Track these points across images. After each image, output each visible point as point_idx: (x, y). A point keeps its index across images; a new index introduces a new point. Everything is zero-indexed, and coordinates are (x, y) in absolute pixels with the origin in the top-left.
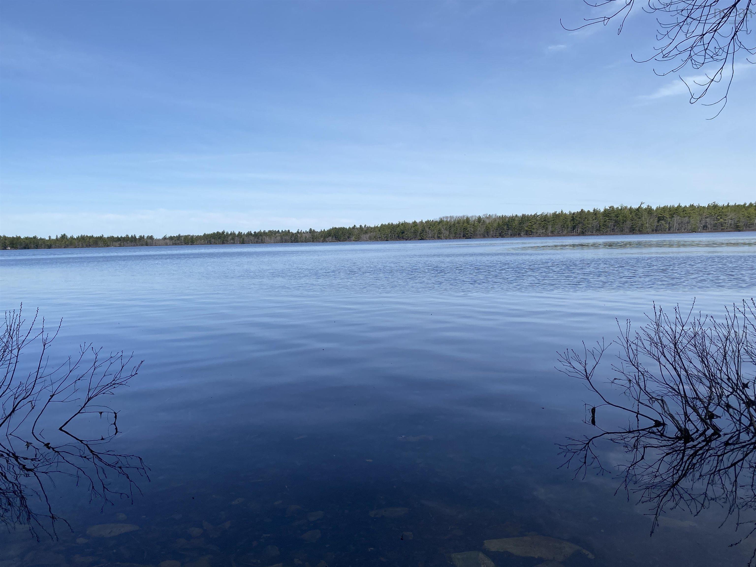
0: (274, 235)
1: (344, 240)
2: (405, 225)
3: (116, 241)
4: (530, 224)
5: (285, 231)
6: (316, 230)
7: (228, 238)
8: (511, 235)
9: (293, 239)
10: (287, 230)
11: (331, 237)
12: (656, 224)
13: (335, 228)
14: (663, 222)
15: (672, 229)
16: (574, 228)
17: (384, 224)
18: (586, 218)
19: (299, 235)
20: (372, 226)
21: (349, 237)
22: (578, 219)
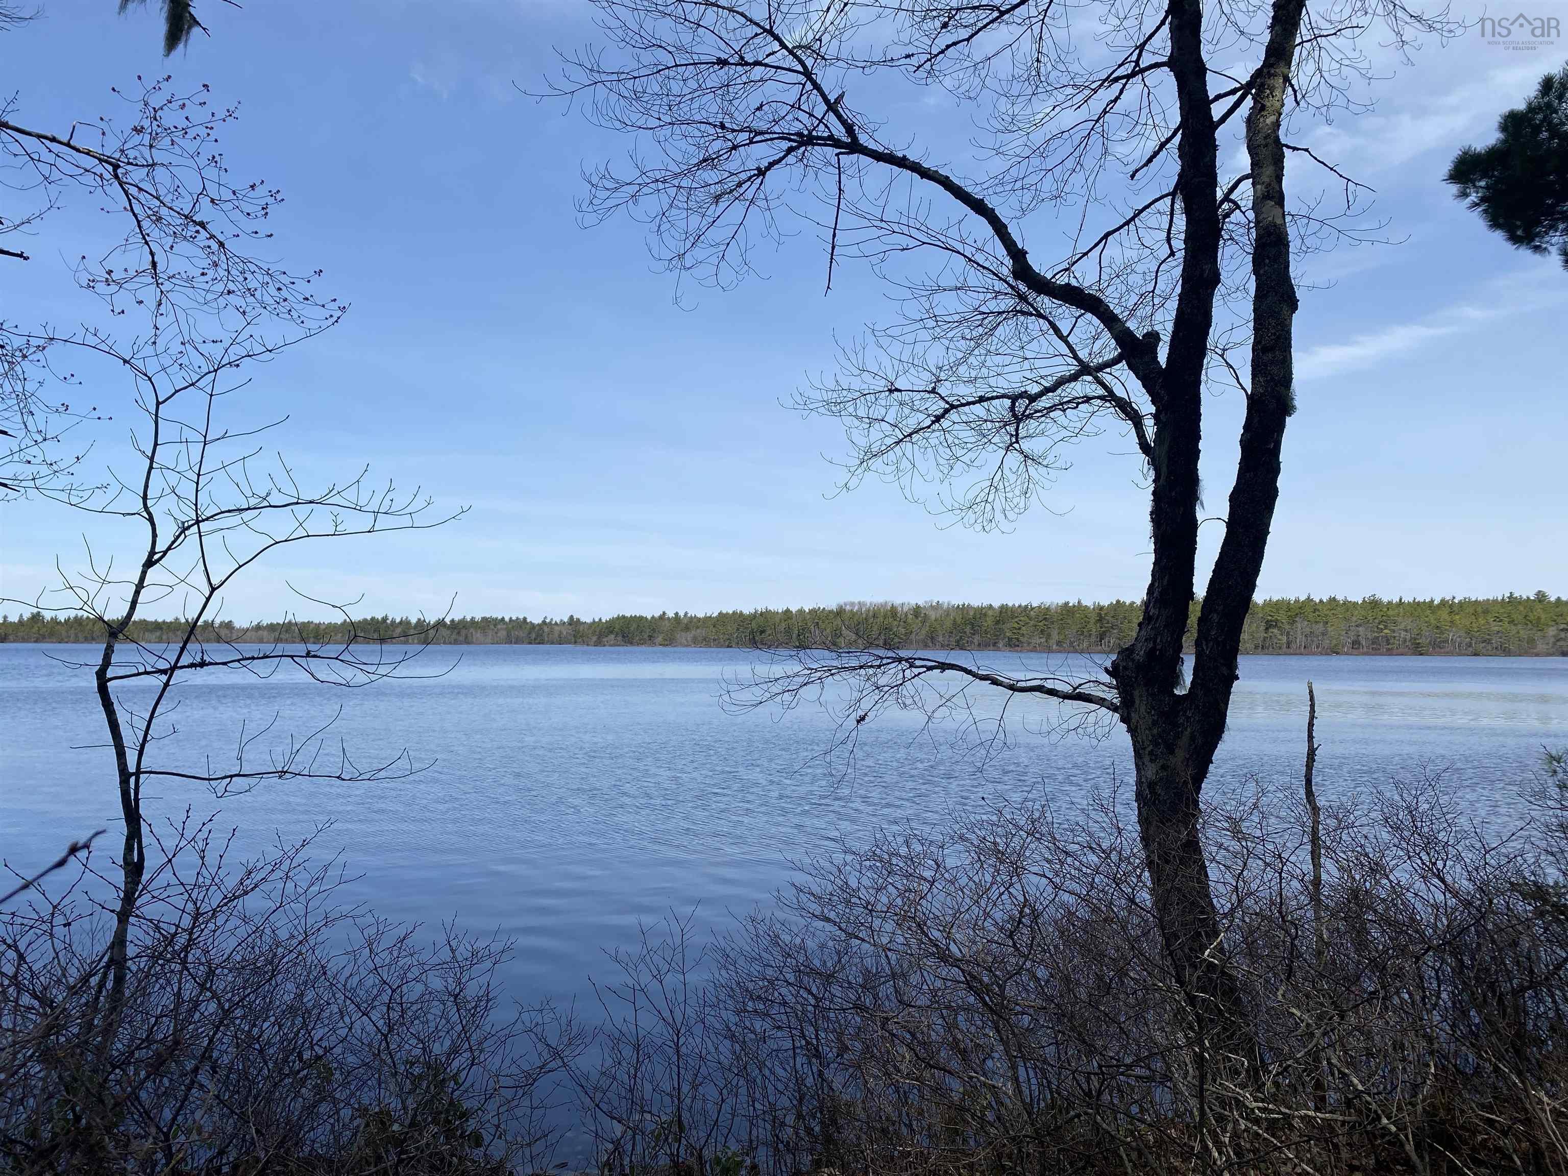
0: (492, 627)
1: (641, 642)
2: (766, 615)
3: (151, 631)
4: (1016, 625)
5: (518, 619)
6: (583, 620)
7: (393, 631)
8: (979, 645)
9: (533, 636)
10: (521, 617)
11: (613, 636)
12: (1263, 635)
13: (624, 617)
14: (1276, 631)
15: (1293, 646)
16: (1102, 637)
17: (724, 612)
18: (1125, 618)
19: (546, 629)
20: (701, 615)
21: (650, 637)
22: (1111, 619)
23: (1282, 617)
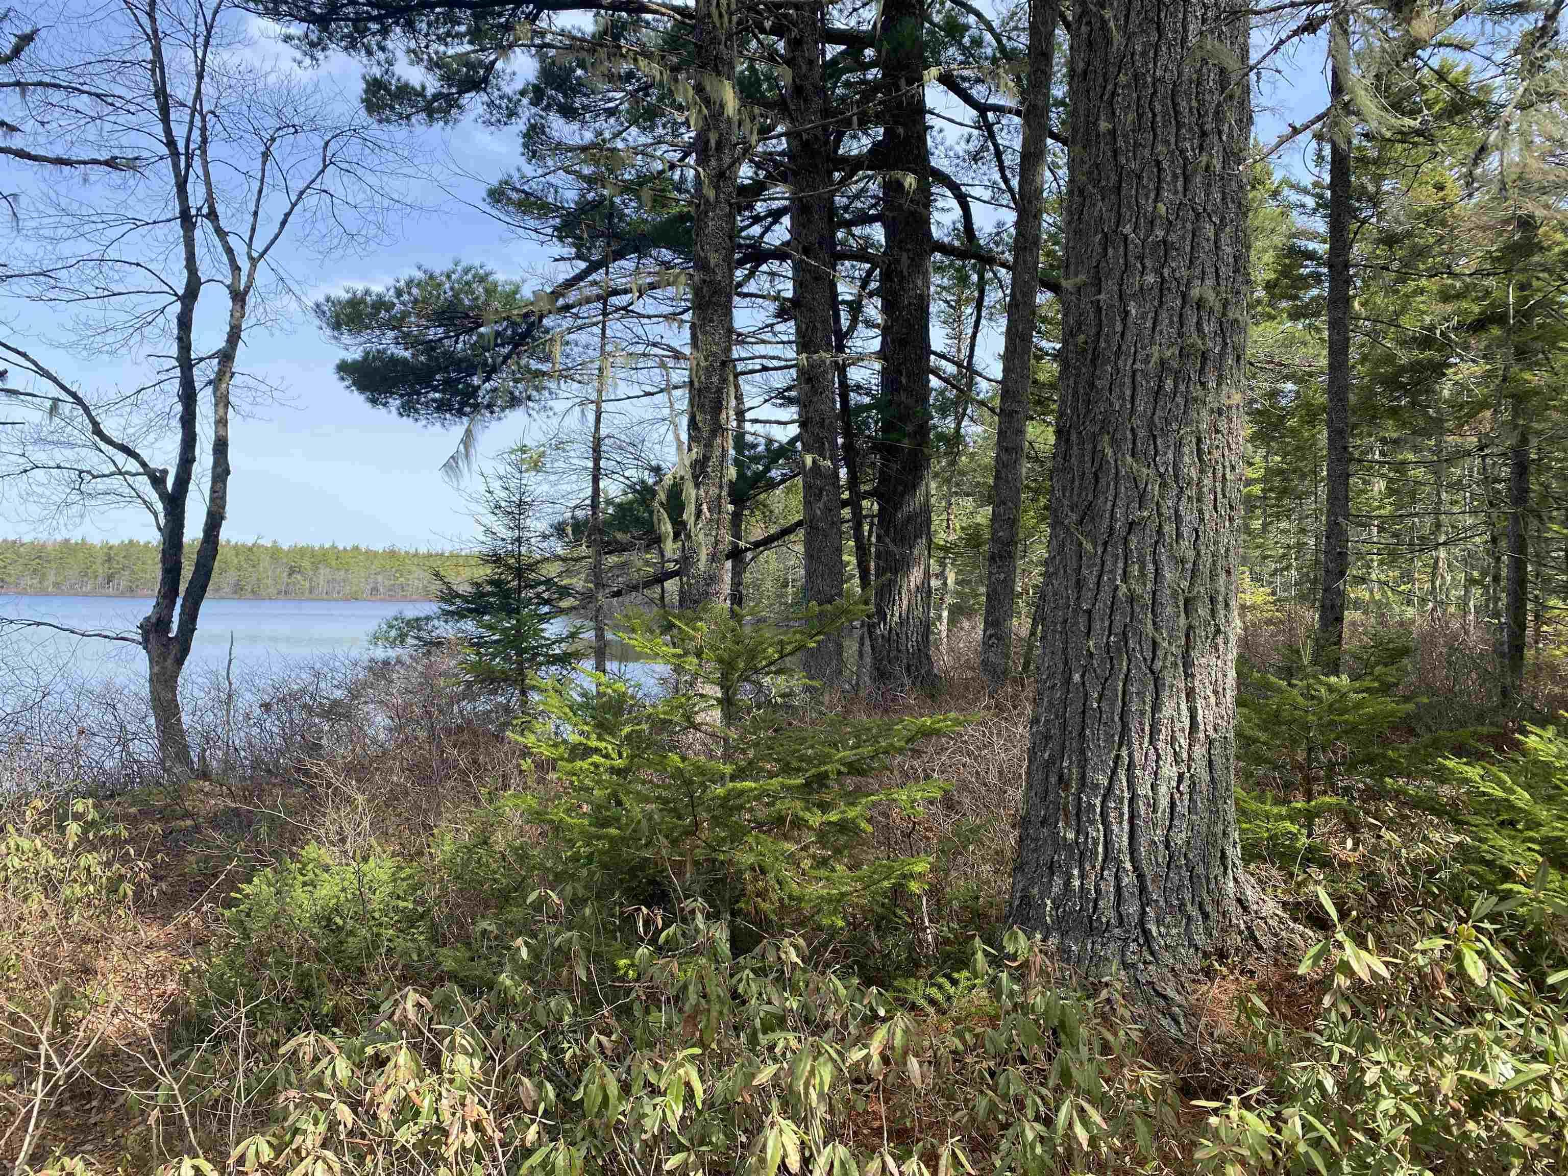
12: (286, 580)
14: (299, 577)
15: (316, 592)
16: (110, 579)
23: (306, 564)
